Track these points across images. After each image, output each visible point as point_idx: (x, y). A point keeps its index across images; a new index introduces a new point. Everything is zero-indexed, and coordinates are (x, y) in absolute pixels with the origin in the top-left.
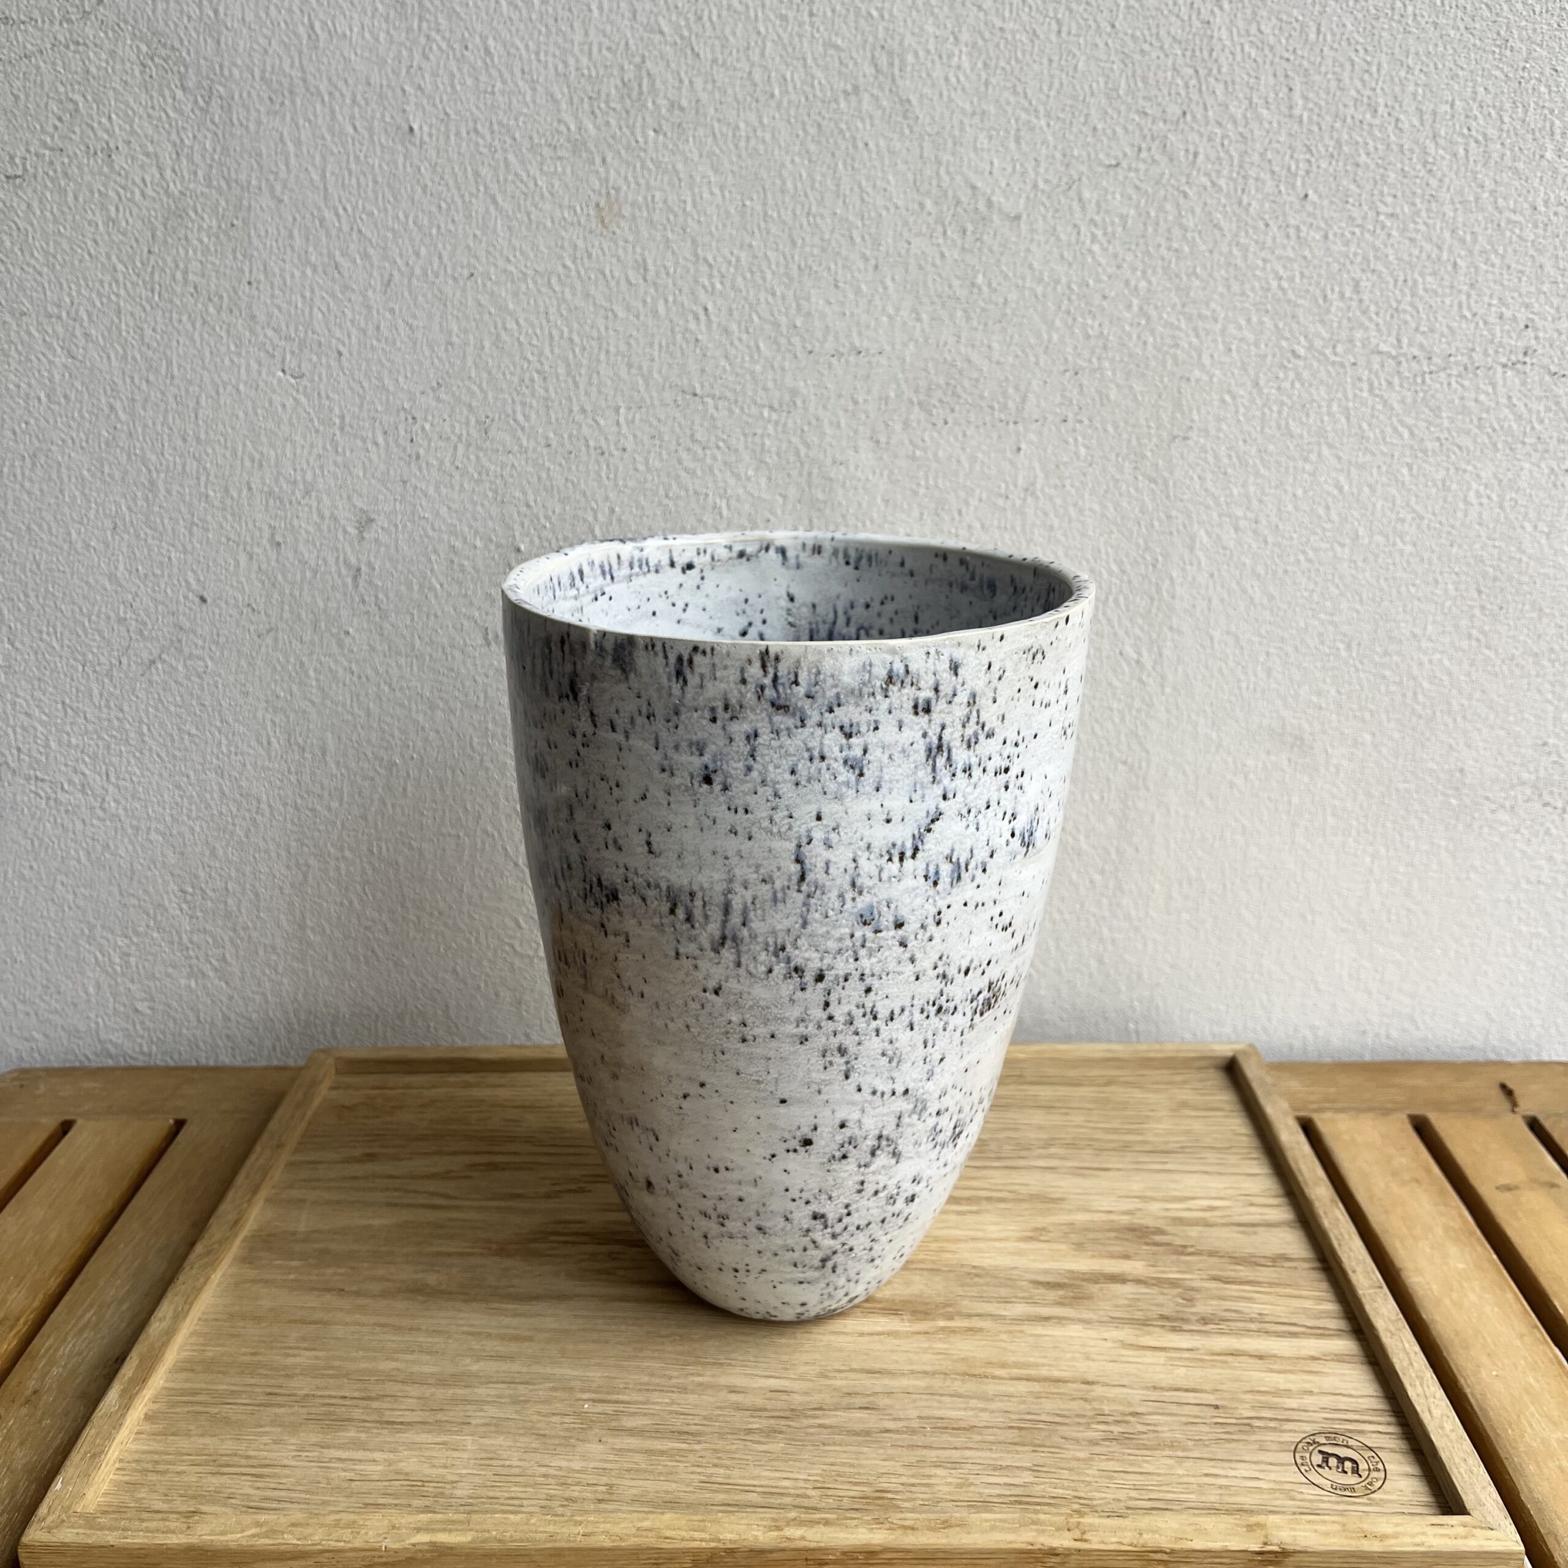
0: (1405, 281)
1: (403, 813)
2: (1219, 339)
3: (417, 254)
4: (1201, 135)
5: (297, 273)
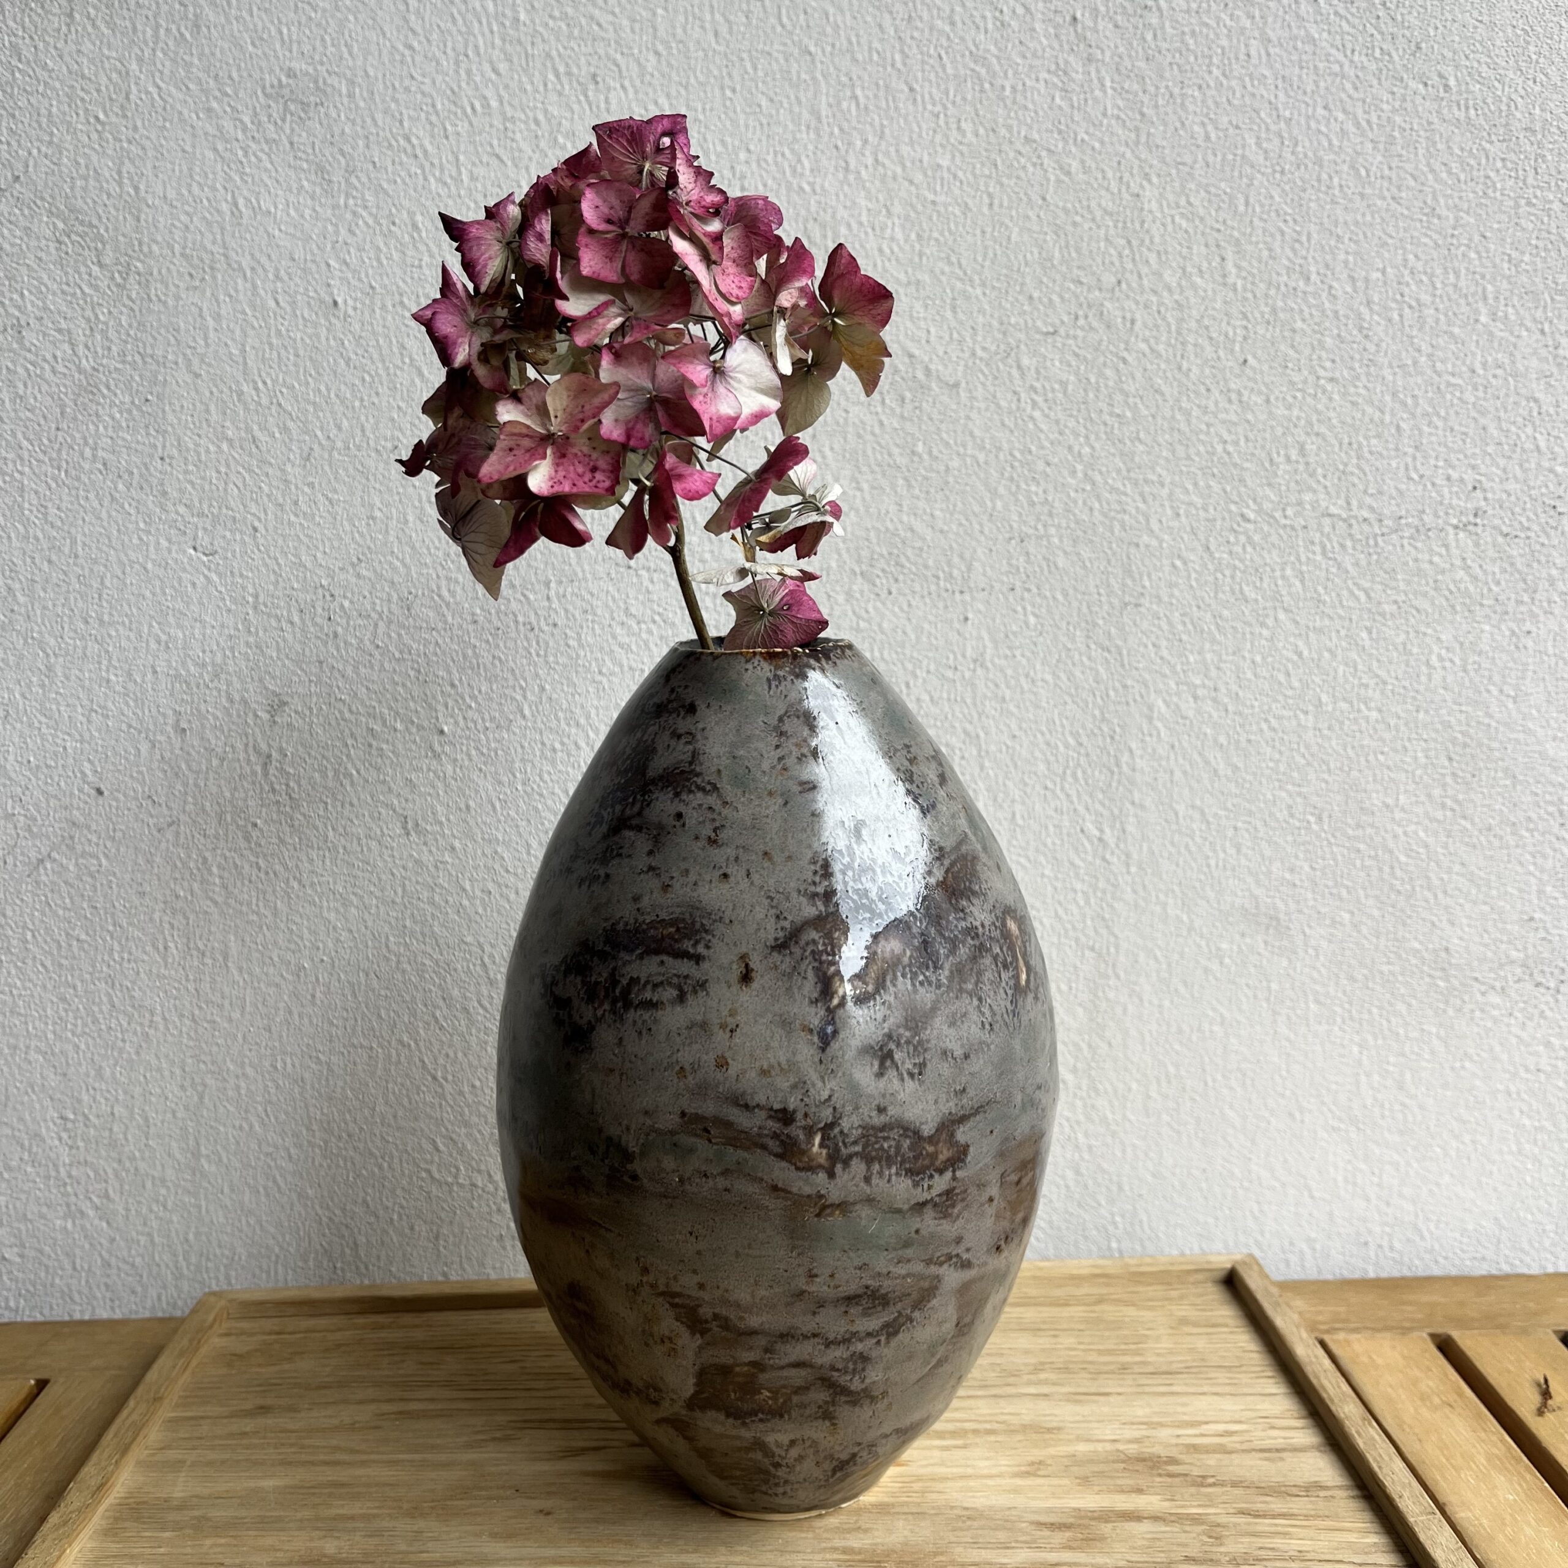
0: (1350, 444)
1: (311, 1022)
2: (1166, 503)
3: (340, 428)
4: (1137, 303)
5: (212, 448)
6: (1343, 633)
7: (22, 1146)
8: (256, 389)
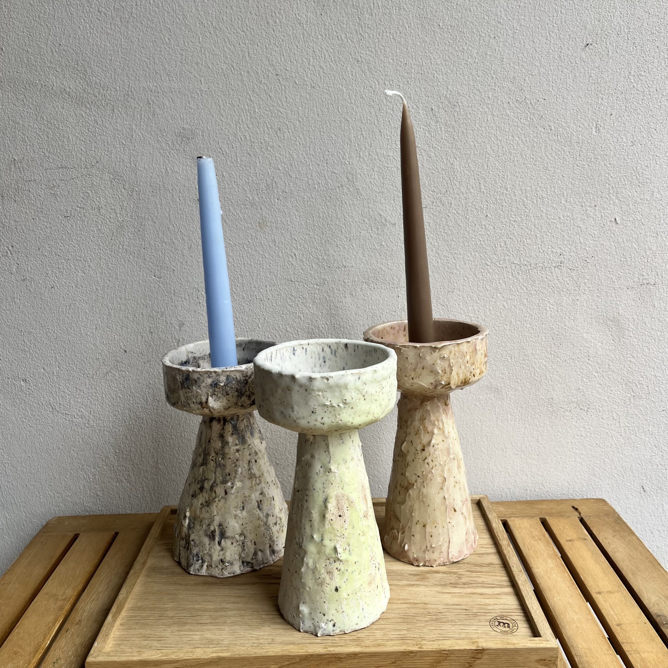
0: (521, 241)
2: (462, 260)
4: (452, 198)
5: (160, 245)
6: (518, 300)
7: (103, 460)
8: (174, 227)
